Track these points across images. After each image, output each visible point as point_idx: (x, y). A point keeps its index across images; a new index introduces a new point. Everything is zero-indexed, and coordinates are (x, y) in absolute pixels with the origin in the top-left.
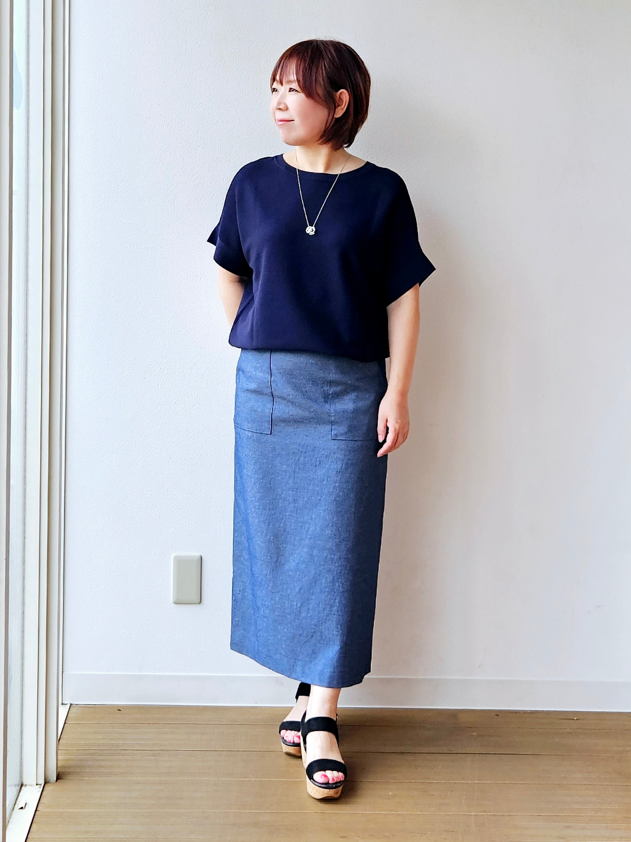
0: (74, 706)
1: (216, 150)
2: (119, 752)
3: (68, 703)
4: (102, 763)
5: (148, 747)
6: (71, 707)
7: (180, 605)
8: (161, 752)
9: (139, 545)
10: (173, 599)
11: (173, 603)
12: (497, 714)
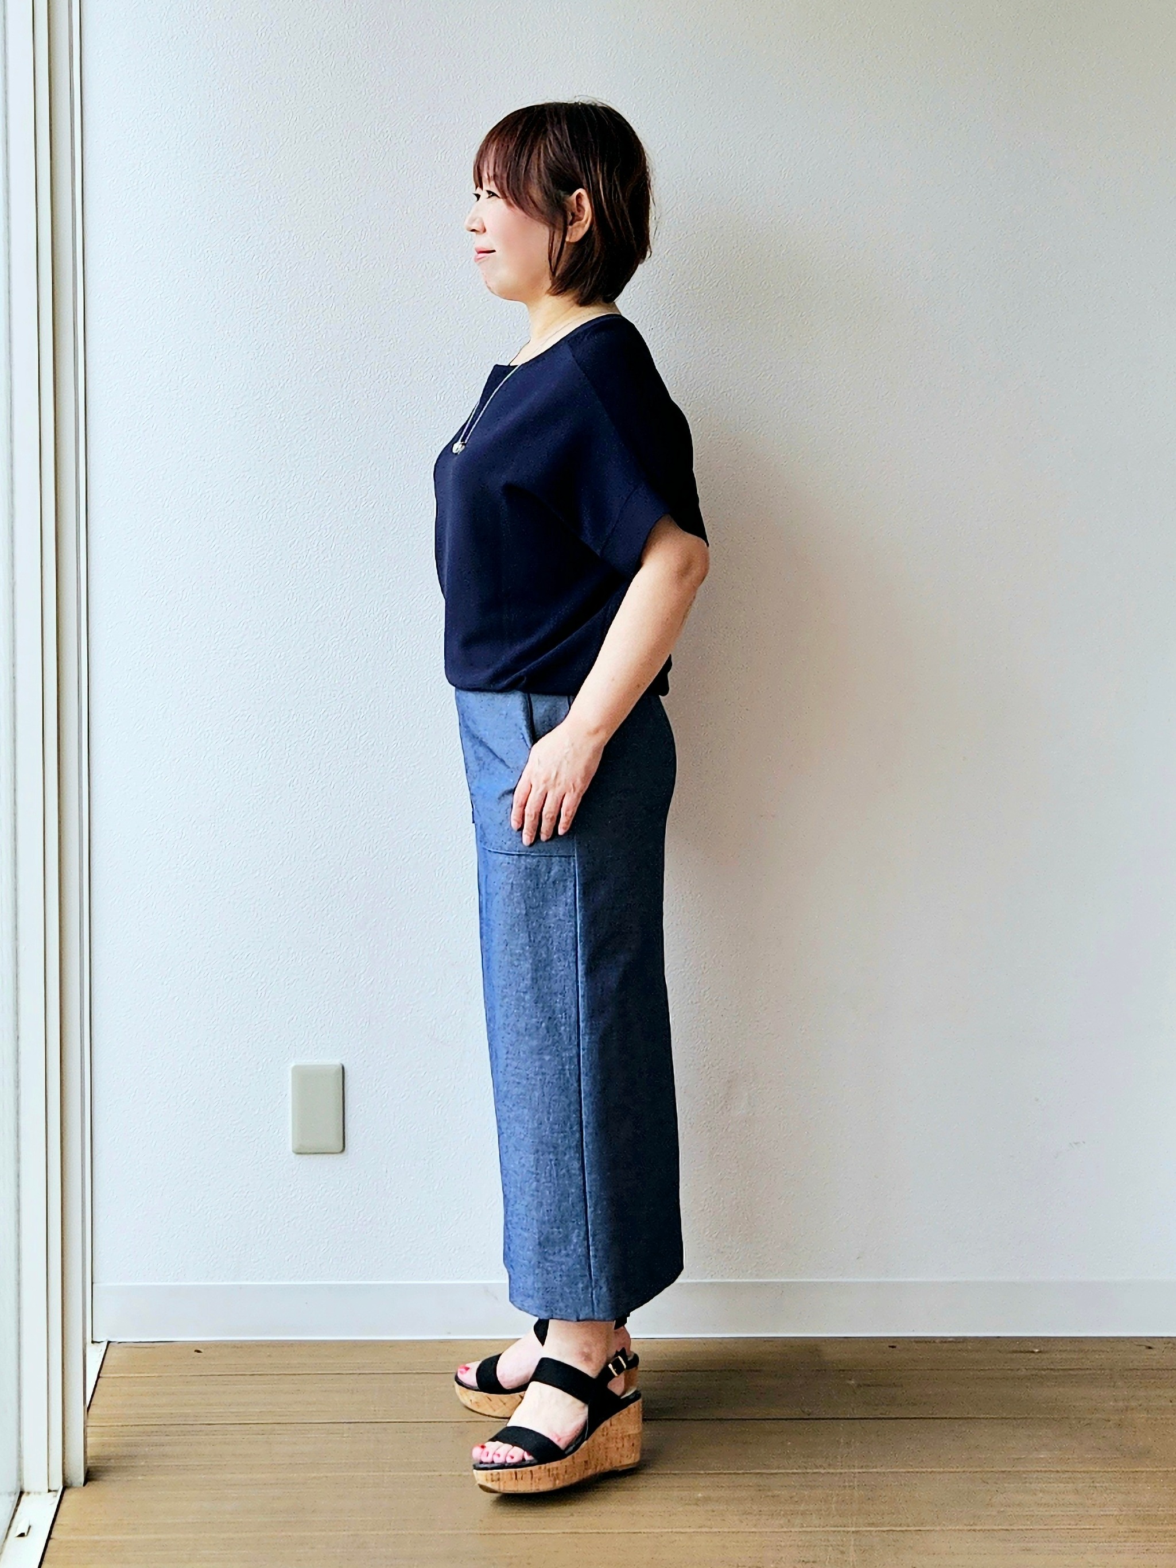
0: (114, 1345)
1: (356, 318)
2: (198, 1428)
3: (105, 1339)
4: (167, 1449)
5: (252, 1418)
6: (109, 1347)
7: (306, 1157)
8: (277, 1427)
9: (229, 1047)
10: (293, 1146)
11: (293, 1151)
12: (892, 1345)
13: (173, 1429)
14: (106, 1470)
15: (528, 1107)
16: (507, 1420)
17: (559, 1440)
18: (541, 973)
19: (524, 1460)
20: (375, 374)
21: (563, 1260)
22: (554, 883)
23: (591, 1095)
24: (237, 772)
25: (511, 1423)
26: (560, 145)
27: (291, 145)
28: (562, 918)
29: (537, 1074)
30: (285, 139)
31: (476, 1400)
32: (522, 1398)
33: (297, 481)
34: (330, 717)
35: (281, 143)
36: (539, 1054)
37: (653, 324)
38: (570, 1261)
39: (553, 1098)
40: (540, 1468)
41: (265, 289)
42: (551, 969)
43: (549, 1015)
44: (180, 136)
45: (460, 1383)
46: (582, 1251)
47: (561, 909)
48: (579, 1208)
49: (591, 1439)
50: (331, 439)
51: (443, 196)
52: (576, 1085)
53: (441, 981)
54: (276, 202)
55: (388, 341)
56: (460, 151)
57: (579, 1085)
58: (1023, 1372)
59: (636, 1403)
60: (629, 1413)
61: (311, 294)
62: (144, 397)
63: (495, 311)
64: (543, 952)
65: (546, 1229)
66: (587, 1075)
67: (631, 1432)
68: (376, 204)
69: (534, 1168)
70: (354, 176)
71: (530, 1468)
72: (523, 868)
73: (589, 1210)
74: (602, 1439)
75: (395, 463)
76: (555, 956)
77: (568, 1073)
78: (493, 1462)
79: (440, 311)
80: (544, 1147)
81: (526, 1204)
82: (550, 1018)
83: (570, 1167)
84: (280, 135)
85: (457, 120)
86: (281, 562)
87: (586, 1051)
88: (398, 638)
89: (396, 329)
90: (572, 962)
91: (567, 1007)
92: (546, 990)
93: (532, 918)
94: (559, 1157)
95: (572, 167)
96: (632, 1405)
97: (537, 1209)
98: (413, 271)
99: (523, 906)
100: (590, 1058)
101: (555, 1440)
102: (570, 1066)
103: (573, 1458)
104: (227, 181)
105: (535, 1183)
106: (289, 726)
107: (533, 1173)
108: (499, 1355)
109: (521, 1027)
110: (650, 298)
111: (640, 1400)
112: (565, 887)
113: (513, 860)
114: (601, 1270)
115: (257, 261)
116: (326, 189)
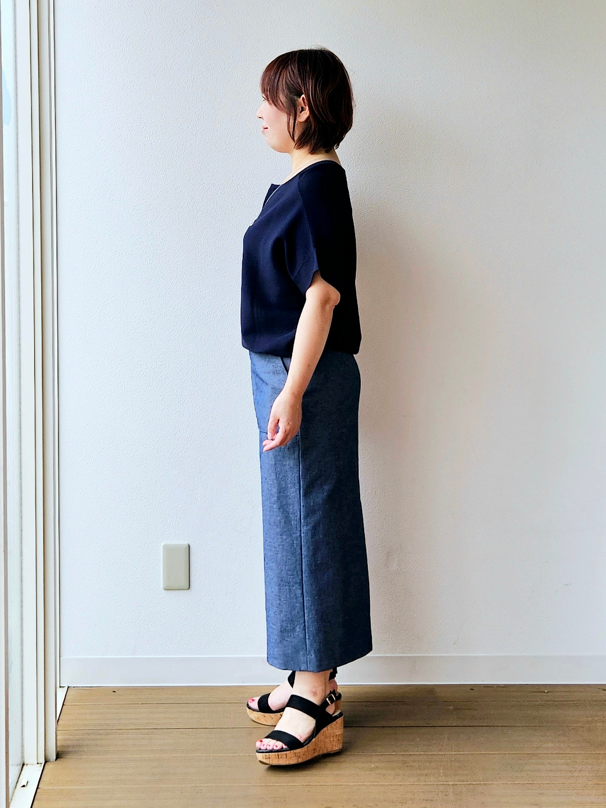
0: (71, 689)
3: (66, 685)
4: (99, 742)
7: (170, 591)
9: (130, 535)
10: (163, 585)
11: (163, 589)
12: (472, 688)
13: (101, 731)
14: (68, 753)
15: (275, 562)
16: (274, 727)
17: (301, 738)
18: (282, 494)
19: (282, 748)
20: (205, 189)
21: (293, 639)
22: (289, 448)
23: (307, 556)
24: (134, 394)
25: (276, 729)
26: (293, 72)
27: (162, 71)
28: (292, 466)
29: (279, 545)
30: (159, 68)
31: (257, 717)
32: (282, 716)
33: (166, 244)
34: (182, 365)
35: (157, 70)
36: (281, 535)
37: (349, 163)
38: (296, 641)
39: (288, 558)
40: (291, 752)
41: (149, 145)
42: (287, 492)
43: (286, 515)
44: (105, 66)
45: (250, 708)
46: (302, 636)
47: (292, 462)
48: (301, 613)
49: (317, 737)
50: (183, 222)
51: (241, 97)
52: (299, 551)
53: (239, 501)
54: (155, 100)
55: (212, 172)
56: (249, 74)
57: (301, 551)
58: (540, 702)
59: (340, 718)
60: (337, 723)
61: (173, 148)
62: (87, 200)
63: (267, 157)
64: (283, 484)
65: (284, 624)
67: (337, 734)
68: (206, 101)
69: (278, 593)
70: (195, 87)
71: (285, 752)
73: (306, 615)
74: (322, 738)
75: (216, 235)
76: (289, 486)
77: (295, 545)
78: (266, 749)
79: (239, 156)
80: (282, 583)
81: (274, 611)
83: (296, 593)
84: (157, 66)
85: (248, 58)
86: (157, 286)
87: (304, 534)
88: (217, 325)
89: (216, 166)
90: (298, 489)
91: (295, 511)
92: (285, 503)
93: (278, 466)
94: (291, 588)
95: (298, 82)
96: (338, 719)
97: (280, 614)
98: (225, 136)
99: (273, 460)
100: (307, 538)
101: (298, 738)
102: (296, 542)
103: (308, 747)
104: (130, 89)
106: (161, 370)
107: (277, 595)
108: (269, 694)
109: (272, 522)
110: (347, 149)
111: (343, 717)
112: (294, 450)
114: (311, 645)
115: (145, 130)
116: (180, 93)
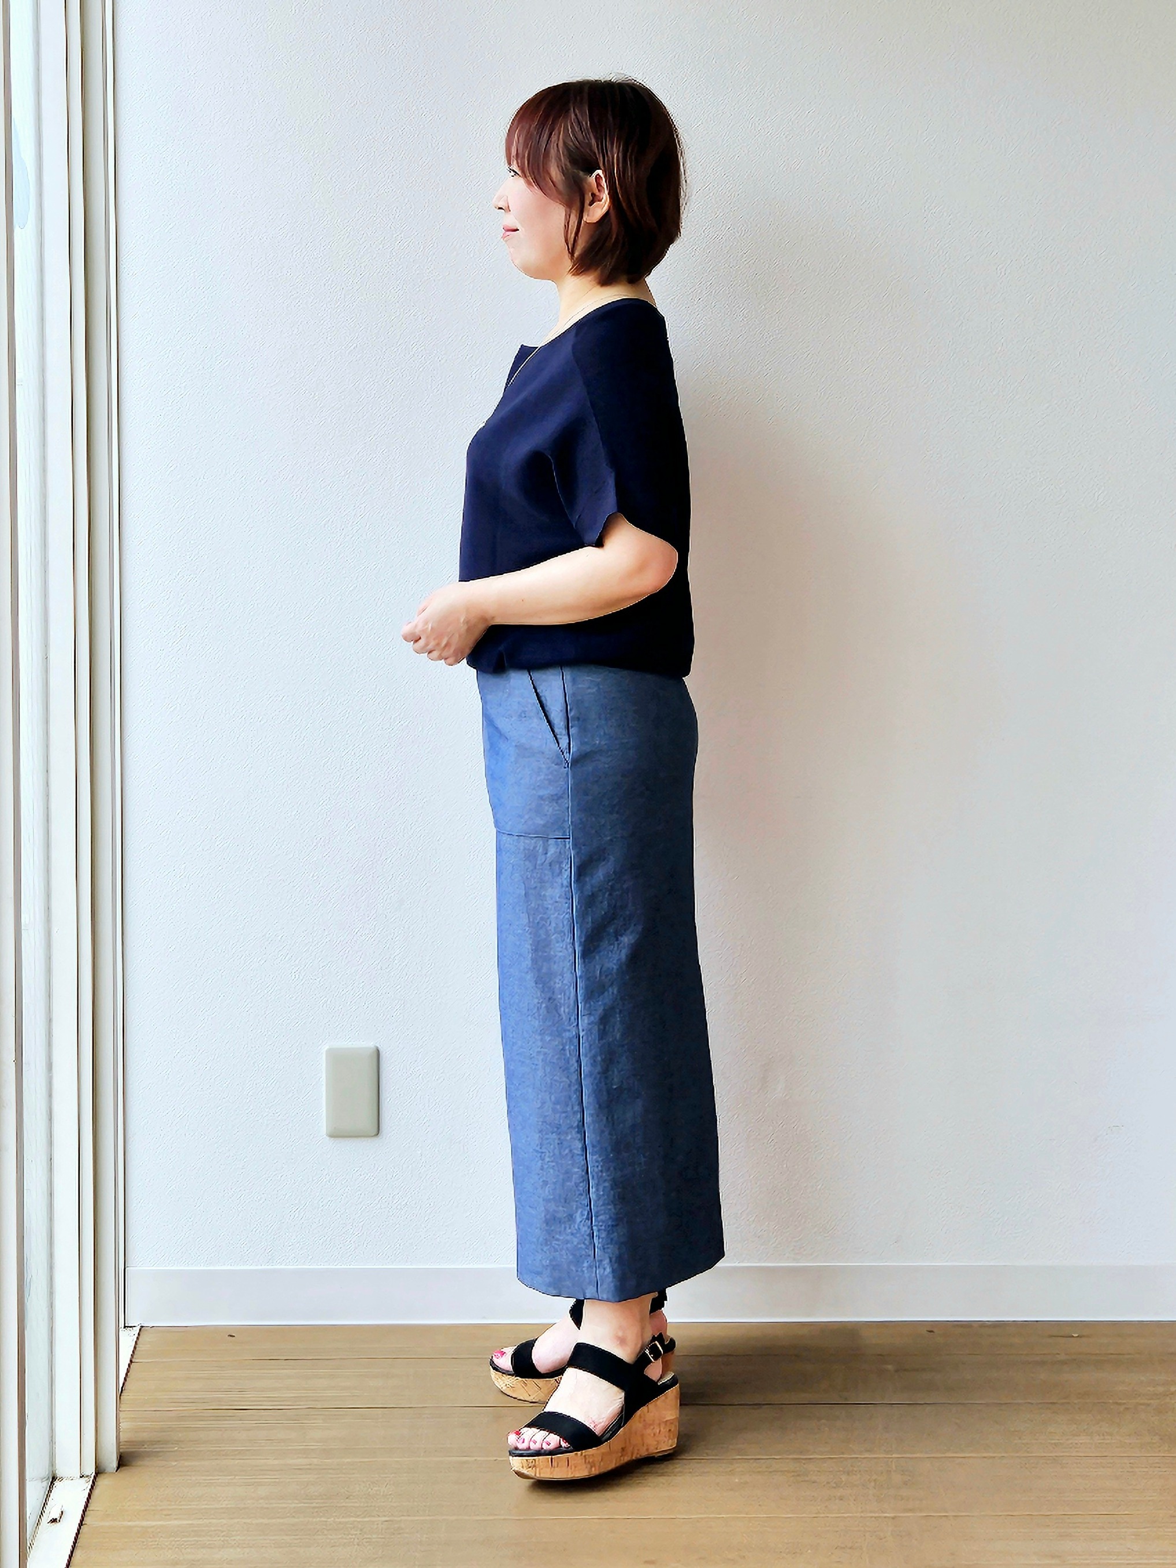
0: (147, 1330)
2: (232, 1412)
4: (202, 1435)
5: (286, 1403)
6: (142, 1333)
8: (311, 1412)
10: (327, 1130)
11: (327, 1135)
12: (930, 1330)
13: (206, 1414)
14: (140, 1455)
15: (532, 1086)
16: (543, 1405)
17: (596, 1426)
18: (540, 954)
19: (560, 1446)
21: (569, 1238)
22: (550, 864)
25: (547, 1409)
26: (579, 124)
28: (558, 900)
29: (539, 1054)
31: (511, 1385)
32: (558, 1384)
36: (540, 1034)
38: (576, 1241)
39: (555, 1078)
40: (576, 1455)
42: (550, 950)
43: (548, 995)
45: (495, 1368)
46: (585, 1231)
47: (557, 891)
48: (582, 1186)
49: (627, 1426)
52: (576, 1065)
57: (580, 1066)
58: (1062, 1357)
59: (673, 1388)
60: (666, 1399)
64: (542, 932)
65: (552, 1207)
66: (586, 1056)
67: (668, 1418)
69: (539, 1147)
71: (566, 1455)
72: (522, 848)
73: (592, 1190)
74: (639, 1426)
76: (553, 937)
77: (568, 1053)
78: (529, 1449)
80: (548, 1127)
82: (550, 999)
83: (572, 1147)
87: (585, 1032)
90: (570, 943)
91: (566, 988)
92: (546, 971)
93: (530, 898)
94: (562, 1137)
95: (590, 145)
96: (669, 1390)
97: (543, 1188)
100: (590, 1038)
101: (592, 1427)
102: (570, 1047)
103: (610, 1445)
105: (540, 1162)
107: (537, 1151)
108: (534, 1341)
111: (678, 1386)
112: (561, 869)
113: (513, 841)
114: (604, 1248)
